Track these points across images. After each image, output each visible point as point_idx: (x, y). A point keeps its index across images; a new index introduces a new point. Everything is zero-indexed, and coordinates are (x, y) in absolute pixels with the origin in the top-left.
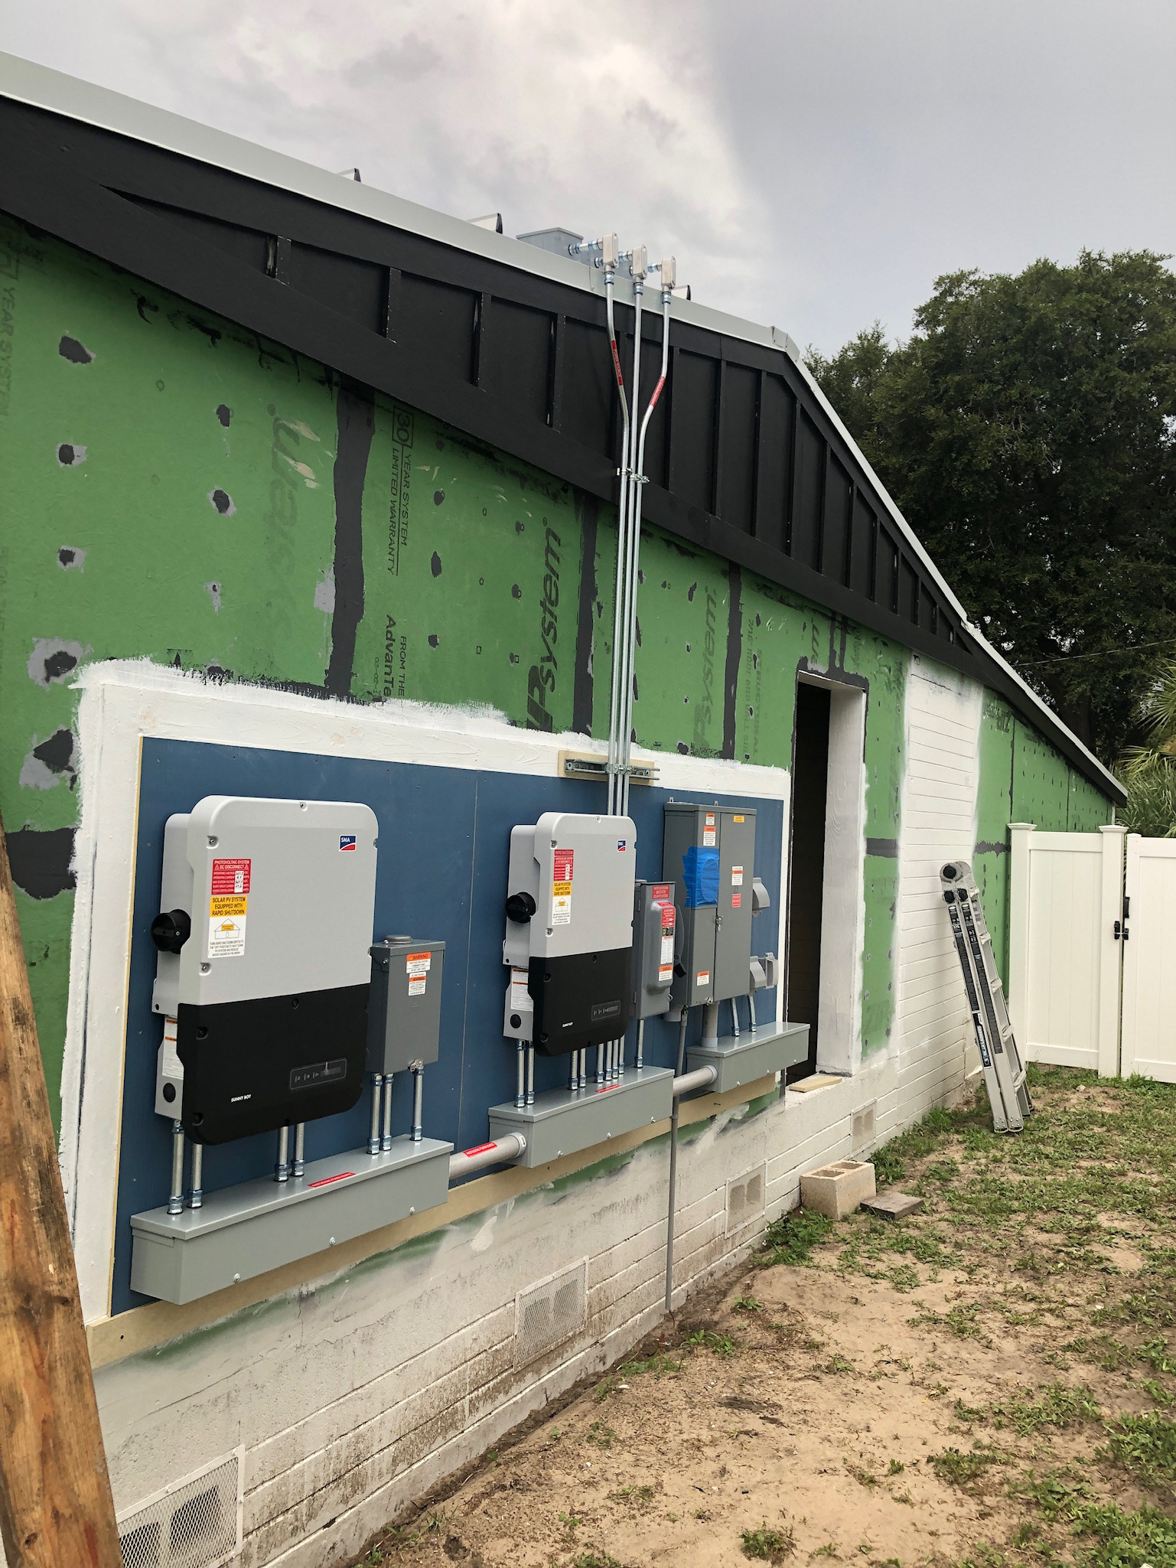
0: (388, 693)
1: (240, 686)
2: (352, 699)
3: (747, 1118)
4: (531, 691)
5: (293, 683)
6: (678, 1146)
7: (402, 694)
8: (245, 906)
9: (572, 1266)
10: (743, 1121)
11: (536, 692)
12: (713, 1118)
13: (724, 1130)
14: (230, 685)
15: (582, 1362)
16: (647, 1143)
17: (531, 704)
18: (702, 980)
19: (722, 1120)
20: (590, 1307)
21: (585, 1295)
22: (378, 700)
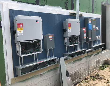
0: (45, 5)
1: (23, 3)
2: (39, 5)
3: (98, 54)
4: (65, 5)
5: (31, 3)
6: (89, 57)
7: (47, 5)
8: (22, 29)
9: (76, 70)
10: (97, 54)
11: (66, 5)
12: (93, 54)
13: (95, 55)
14: (22, 3)
15: (78, 80)
16: (85, 57)
17: (65, 6)
18: (90, 39)
19: (94, 54)
20: (79, 75)
21: (78, 73)
22: (44, 5)
